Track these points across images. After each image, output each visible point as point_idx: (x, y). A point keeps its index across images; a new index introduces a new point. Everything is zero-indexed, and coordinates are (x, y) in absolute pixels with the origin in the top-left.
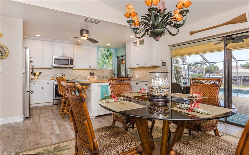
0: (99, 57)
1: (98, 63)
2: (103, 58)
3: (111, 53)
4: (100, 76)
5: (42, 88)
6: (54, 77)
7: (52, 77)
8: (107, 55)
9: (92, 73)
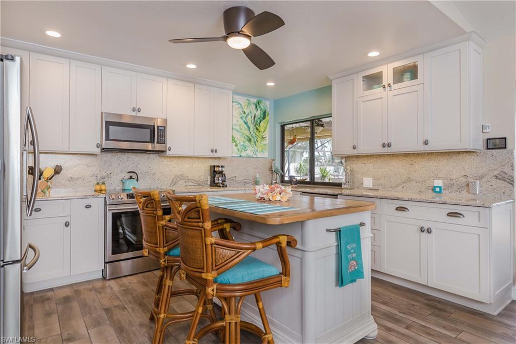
0: (234, 123)
1: (233, 140)
2: (246, 126)
3: (265, 113)
4: (235, 177)
5: (67, 224)
6: (103, 183)
7: (98, 184)
8: (254, 117)
9: (217, 169)
